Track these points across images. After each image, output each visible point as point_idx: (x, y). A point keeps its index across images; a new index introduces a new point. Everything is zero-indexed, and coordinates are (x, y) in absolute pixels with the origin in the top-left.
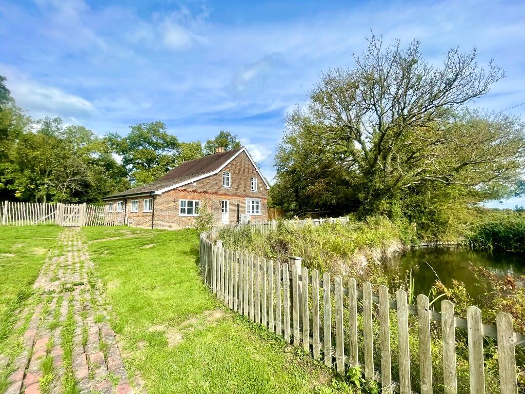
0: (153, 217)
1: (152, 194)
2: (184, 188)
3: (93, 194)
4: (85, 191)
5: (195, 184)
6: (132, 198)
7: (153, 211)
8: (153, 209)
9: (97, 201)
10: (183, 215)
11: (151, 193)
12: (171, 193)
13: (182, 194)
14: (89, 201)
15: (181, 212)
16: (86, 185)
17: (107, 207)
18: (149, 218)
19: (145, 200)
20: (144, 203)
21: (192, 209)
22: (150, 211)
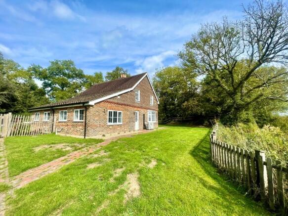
0: (85, 126)
1: (86, 104)
2: (111, 100)
3: (19, 107)
4: (12, 104)
5: (119, 97)
6: (61, 109)
7: (86, 122)
8: (86, 119)
9: (23, 112)
10: (110, 124)
11: (84, 103)
12: (101, 104)
13: (109, 105)
14: (15, 112)
15: (109, 122)
16: (13, 99)
17: (33, 117)
18: (81, 127)
19: (75, 110)
20: (74, 113)
21: (116, 119)
22: (81, 121)
